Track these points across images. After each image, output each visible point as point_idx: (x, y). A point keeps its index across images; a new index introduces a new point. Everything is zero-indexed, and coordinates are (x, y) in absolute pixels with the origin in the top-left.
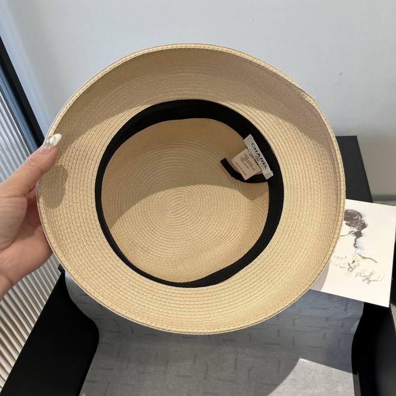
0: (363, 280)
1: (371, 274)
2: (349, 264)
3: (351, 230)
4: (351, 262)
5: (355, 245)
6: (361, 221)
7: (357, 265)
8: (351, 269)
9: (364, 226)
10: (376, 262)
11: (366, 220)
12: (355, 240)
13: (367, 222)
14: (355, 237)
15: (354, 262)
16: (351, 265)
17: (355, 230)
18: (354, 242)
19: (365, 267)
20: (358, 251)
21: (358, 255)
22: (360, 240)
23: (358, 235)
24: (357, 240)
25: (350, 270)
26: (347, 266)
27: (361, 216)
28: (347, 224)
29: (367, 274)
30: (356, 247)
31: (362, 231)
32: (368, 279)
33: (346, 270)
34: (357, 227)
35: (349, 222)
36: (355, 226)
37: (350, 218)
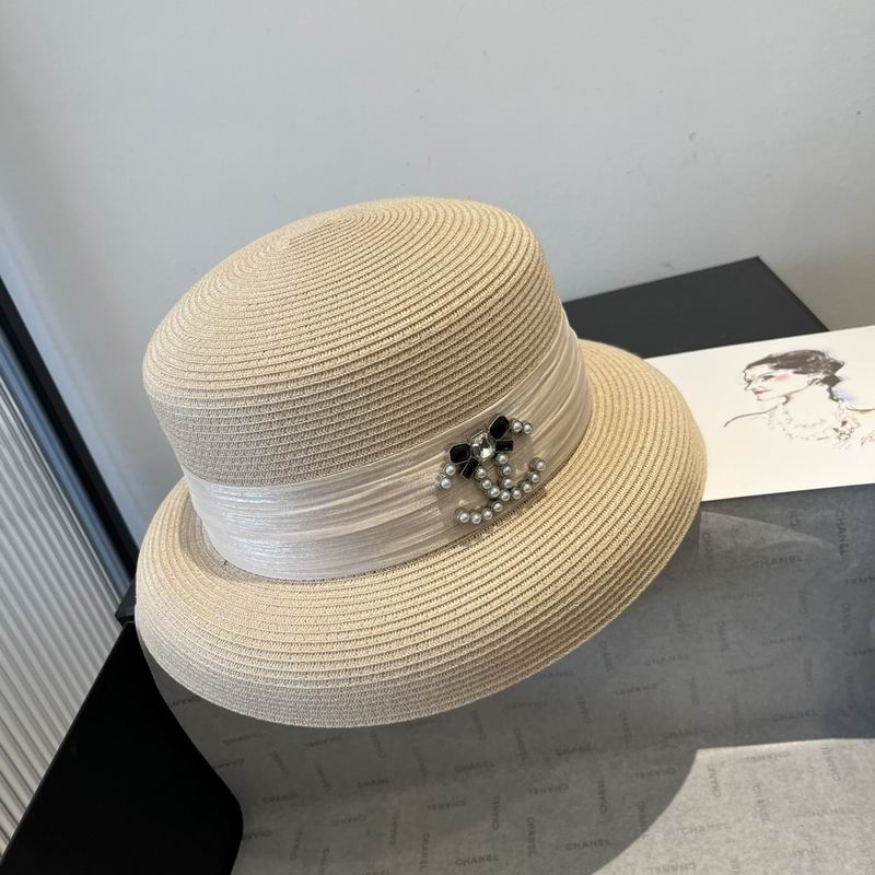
2: (836, 430)
3: (811, 379)
4: (838, 426)
5: (832, 397)
6: (826, 361)
7: (855, 426)
8: (844, 435)
9: (837, 366)
11: (835, 354)
12: (830, 390)
13: (839, 359)
14: (826, 387)
15: (844, 423)
16: (841, 429)
17: (821, 376)
18: (828, 394)
20: (843, 405)
21: (846, 411)
22: (840, 387)
23: (832, 381)
24: (833, 389)
25: (843, 437)
26: (832, 433)
27: (823, 354)
28: (796, 373)
30: (837, 400)
31: (838, 374)
33: (834, 440)
34: (823, 371)
35: (800, 369)
36: (816, 371)
37: (799, 362)
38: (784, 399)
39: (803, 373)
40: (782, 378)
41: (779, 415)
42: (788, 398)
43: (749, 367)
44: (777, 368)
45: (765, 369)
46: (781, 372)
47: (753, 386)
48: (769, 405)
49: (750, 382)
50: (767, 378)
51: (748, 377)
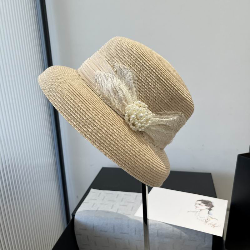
0: (212, 226)
1: (215, 224)
2: (206, 220)
3: (207, 208)
4: (206, 219)
5: (208, 213)
6: (211, 205)
8: (206, 222)
9: (213, 206)
10: (217, 220)
11: (214, 204)
12: (209, 211)
14: (208, 210)
15: (208, 219)
17: (209, 208)
19: (212, 221)
20: (210, 215)
21: (209, 217)
22: (211, 211)
23: (210, 209)
24: (210, 211)
26: (205, 220)
27: (212, 203)
29: (213, 224)
31: (212, 208)
32: (214, 226)
33: (204, 222)
34: (210, 206)
35: (206, 205)
36: (208, 206)
37: (207, 203)
38: (200, 210)
39: (206, 206)
40: (202, 205)
41: (198, 214)
42: (201, 210)
43: (198, 201)
44: (202, 203)
45: (200, 202)
46: (203, 204)
47: (196, 205)
48: (197, 210)
49: (196, 204)
50: (200, 204)
51: (196, 203)
